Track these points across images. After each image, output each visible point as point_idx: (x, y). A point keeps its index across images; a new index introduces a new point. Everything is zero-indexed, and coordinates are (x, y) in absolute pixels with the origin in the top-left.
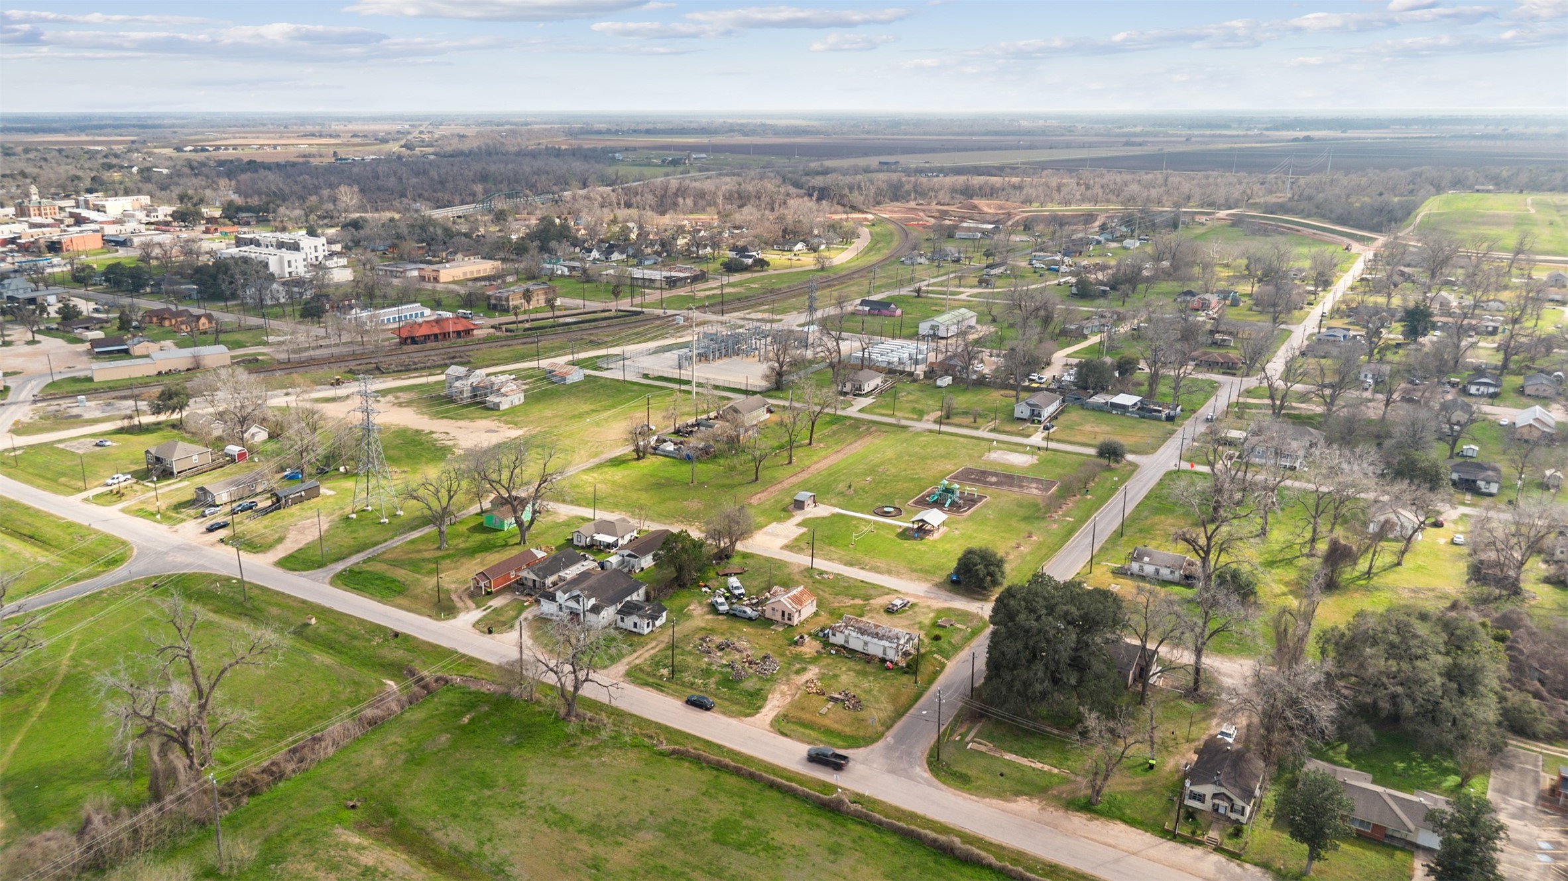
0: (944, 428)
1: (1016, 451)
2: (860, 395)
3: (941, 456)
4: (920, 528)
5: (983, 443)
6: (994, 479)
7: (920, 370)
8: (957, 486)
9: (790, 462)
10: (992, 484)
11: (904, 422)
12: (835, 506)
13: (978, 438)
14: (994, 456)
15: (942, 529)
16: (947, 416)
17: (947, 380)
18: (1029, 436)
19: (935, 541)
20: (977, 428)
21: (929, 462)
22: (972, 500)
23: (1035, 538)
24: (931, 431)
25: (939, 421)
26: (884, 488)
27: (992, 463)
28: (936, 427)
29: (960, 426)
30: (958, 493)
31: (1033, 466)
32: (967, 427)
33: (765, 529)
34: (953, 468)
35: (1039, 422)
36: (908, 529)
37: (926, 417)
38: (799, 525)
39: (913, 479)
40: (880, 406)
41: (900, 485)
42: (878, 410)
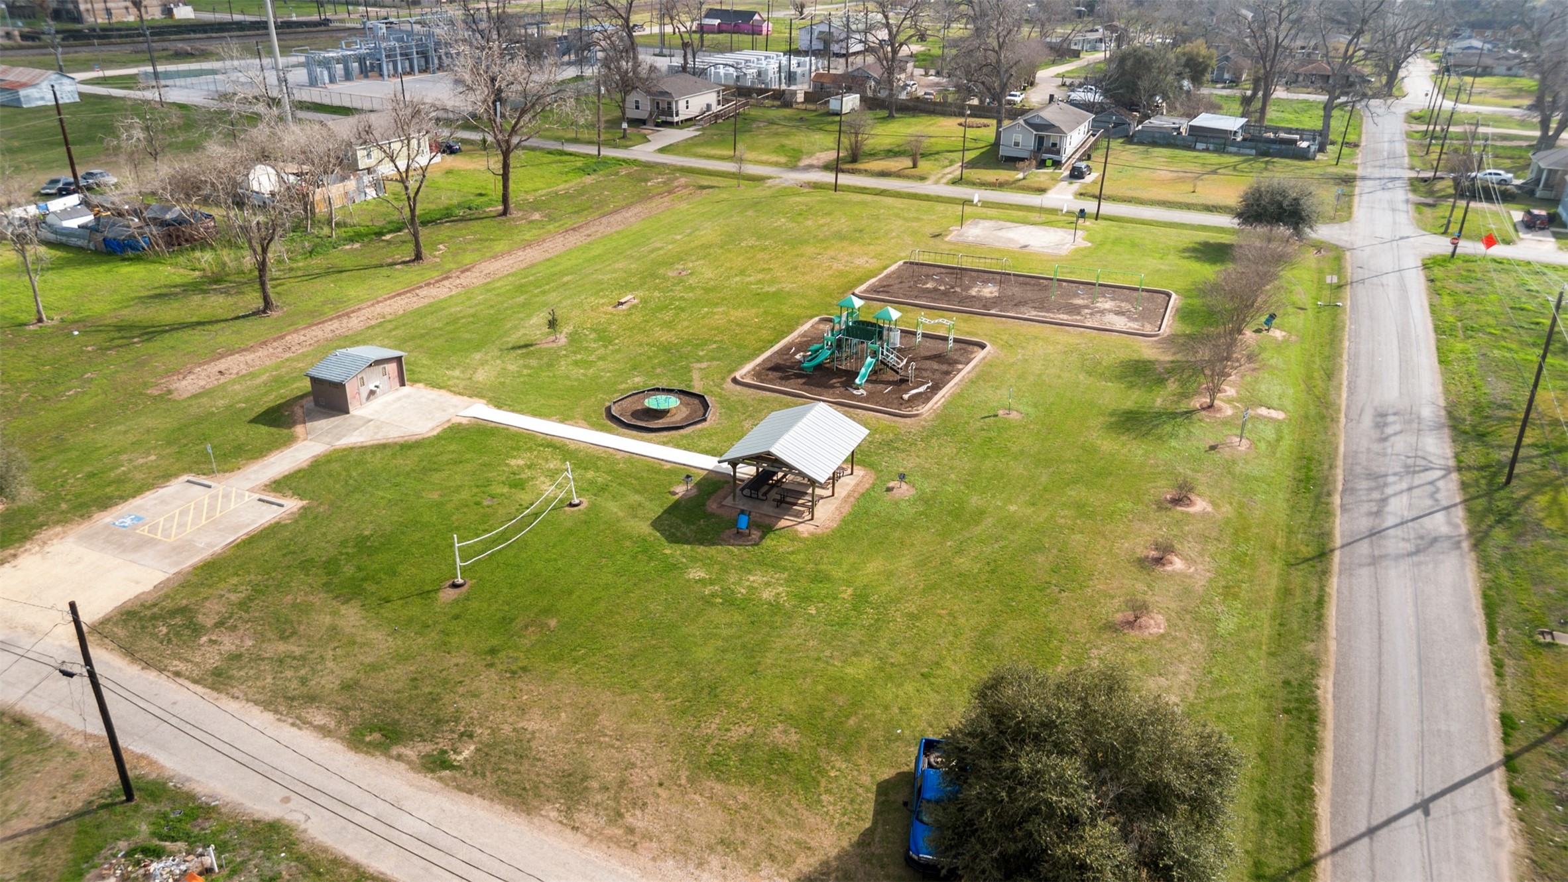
0: (844, 179)
1: (1025, 222)
2: (670, 124)
3: (840, 236)
4: (761, 482)
5: (941, 207)
6: (989, 291)
7: (801, 90)
8: (895, 314)
9: (418, 257)
10: (987, 304)
11: (751, 169)
12: (475, 392)
13: (927, 198)
14: (976, 232)
15: (847, 484)
16: (852, 159)
17: (851, 102)
18: (1042, 191)
19: (820, 542)
20: (922, 178)
21: (809, 250)
22: (939, 357)
23: (1200, 505)
24: (816, 186)
25: (835, 167)
26: (669, 325)
27: (972, 248)
28: (829, 177)
29: (883, 174)
30: (896, 339)
31: (1079, 255)
32: (898, 175)
33: (106, 518)
34: (874, 264)
35: (1057, 164)
36: (712, 485)
37: (805, 162)
38: (279, 486)
39: (760, 297)
40: (707, 143)
41: (720, 316)
42: (701, 150)
